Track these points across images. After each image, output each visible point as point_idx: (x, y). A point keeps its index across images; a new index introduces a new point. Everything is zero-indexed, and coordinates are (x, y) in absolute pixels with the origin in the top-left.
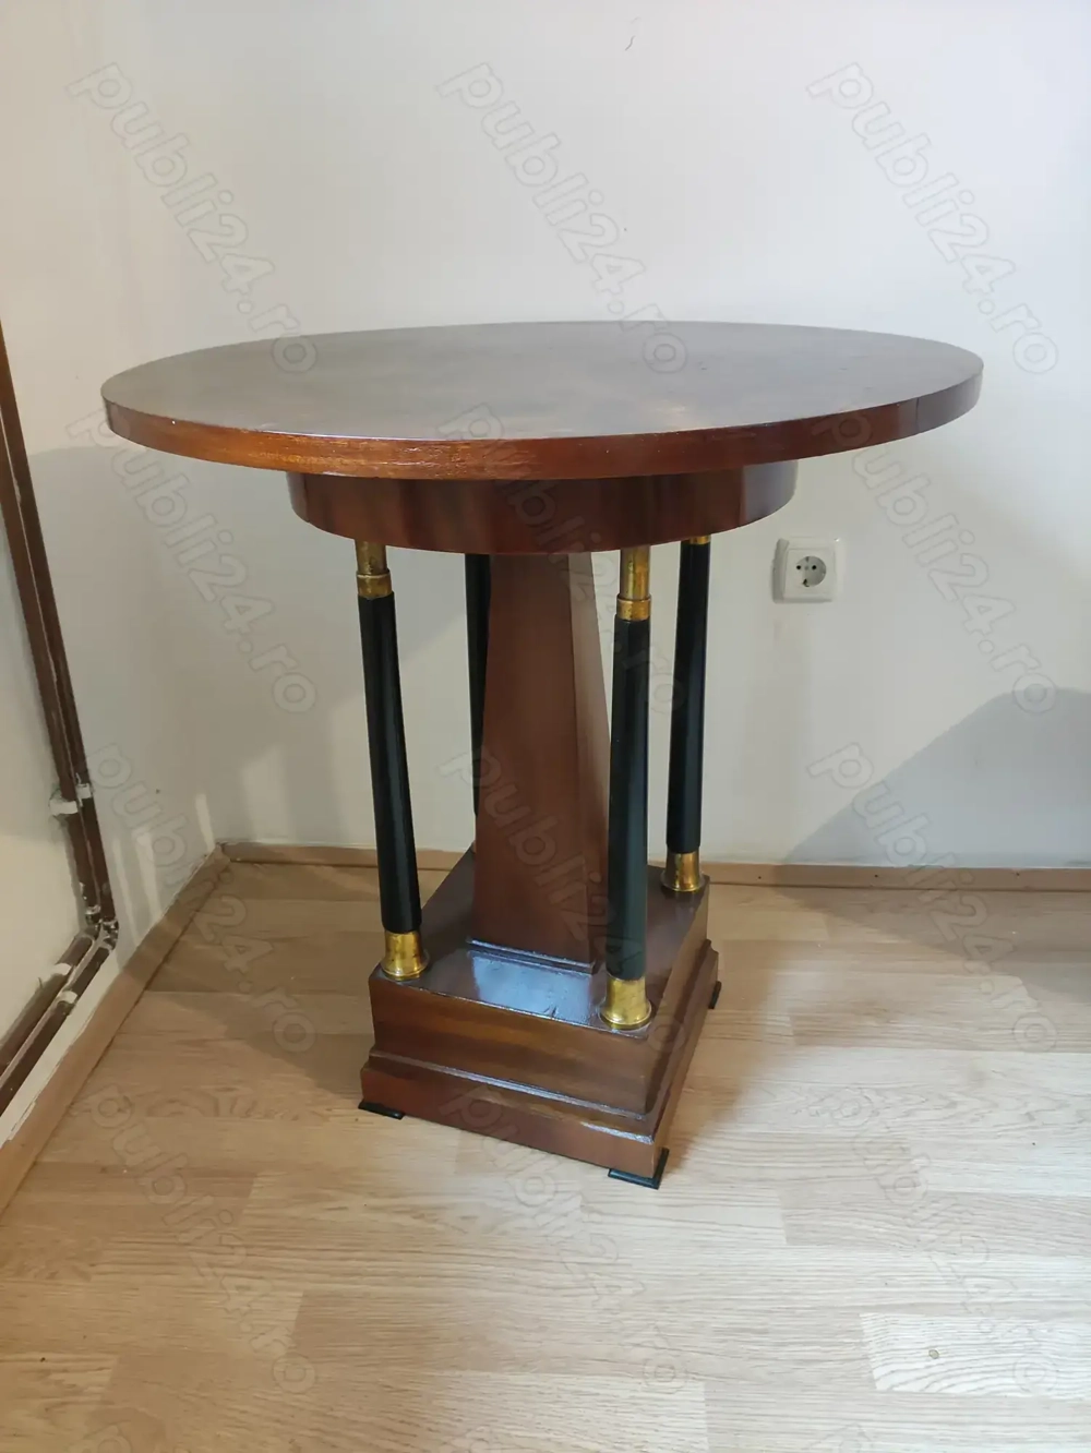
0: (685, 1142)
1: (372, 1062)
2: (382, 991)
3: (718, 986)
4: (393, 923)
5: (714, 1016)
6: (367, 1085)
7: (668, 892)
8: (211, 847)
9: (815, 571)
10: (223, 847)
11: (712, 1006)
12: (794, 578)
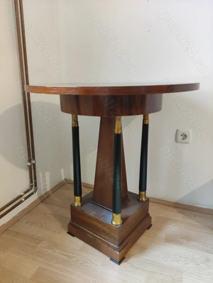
0: (130, 256)
1: (70, 224)
2: (73, 208)
3: (151, 225)
4: (76, 195)
5: (147, 231)
6: (69, 228)
7: (139, 200)
8: (63, 179)
9: (185, 136)
10: (66, 180)
11: (148, 229)
12: (180, 138)
